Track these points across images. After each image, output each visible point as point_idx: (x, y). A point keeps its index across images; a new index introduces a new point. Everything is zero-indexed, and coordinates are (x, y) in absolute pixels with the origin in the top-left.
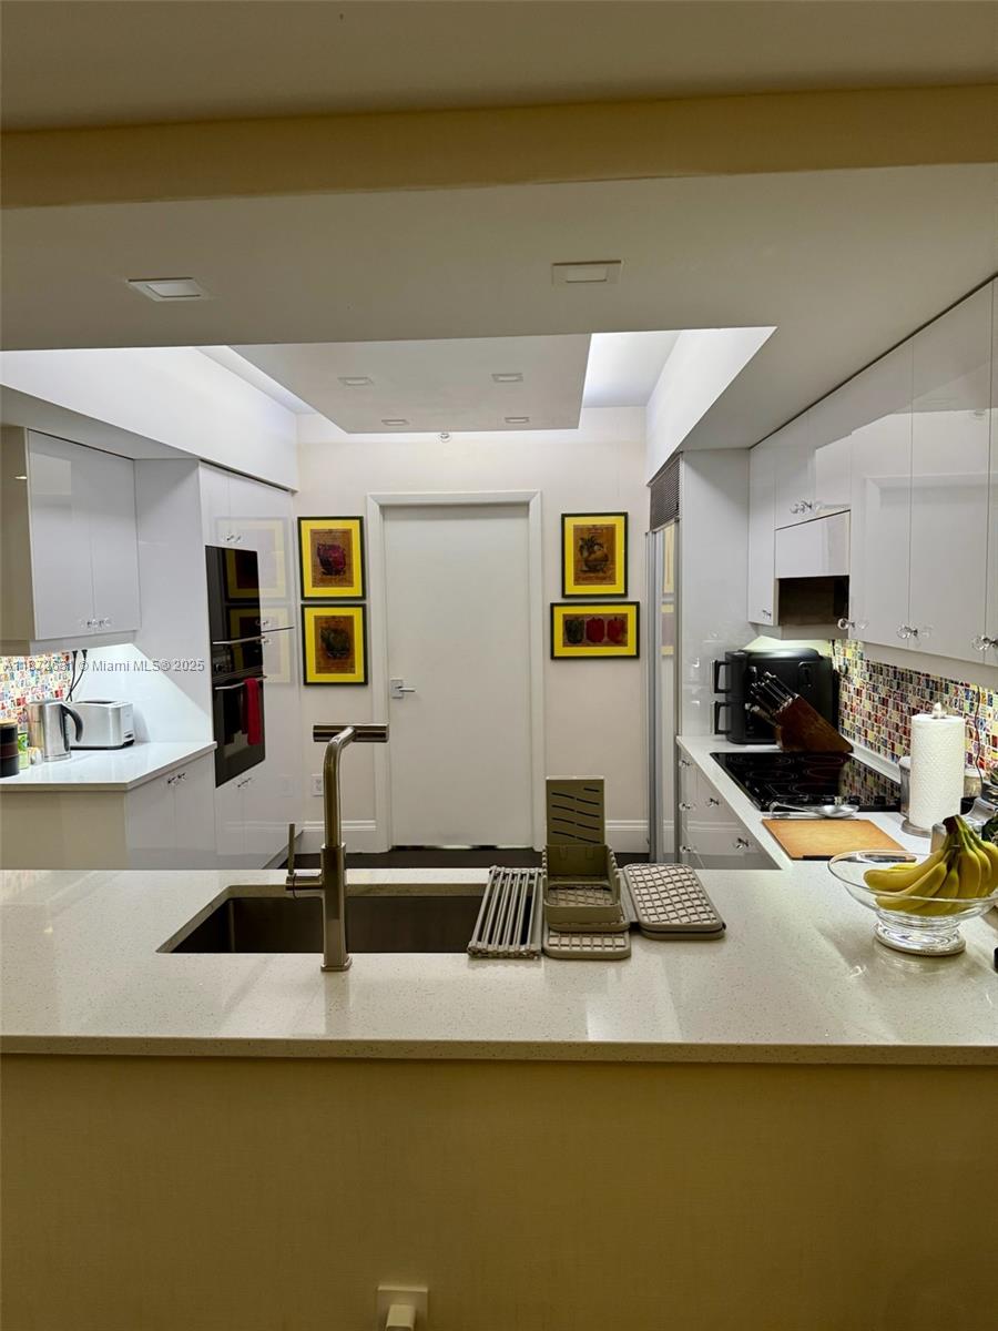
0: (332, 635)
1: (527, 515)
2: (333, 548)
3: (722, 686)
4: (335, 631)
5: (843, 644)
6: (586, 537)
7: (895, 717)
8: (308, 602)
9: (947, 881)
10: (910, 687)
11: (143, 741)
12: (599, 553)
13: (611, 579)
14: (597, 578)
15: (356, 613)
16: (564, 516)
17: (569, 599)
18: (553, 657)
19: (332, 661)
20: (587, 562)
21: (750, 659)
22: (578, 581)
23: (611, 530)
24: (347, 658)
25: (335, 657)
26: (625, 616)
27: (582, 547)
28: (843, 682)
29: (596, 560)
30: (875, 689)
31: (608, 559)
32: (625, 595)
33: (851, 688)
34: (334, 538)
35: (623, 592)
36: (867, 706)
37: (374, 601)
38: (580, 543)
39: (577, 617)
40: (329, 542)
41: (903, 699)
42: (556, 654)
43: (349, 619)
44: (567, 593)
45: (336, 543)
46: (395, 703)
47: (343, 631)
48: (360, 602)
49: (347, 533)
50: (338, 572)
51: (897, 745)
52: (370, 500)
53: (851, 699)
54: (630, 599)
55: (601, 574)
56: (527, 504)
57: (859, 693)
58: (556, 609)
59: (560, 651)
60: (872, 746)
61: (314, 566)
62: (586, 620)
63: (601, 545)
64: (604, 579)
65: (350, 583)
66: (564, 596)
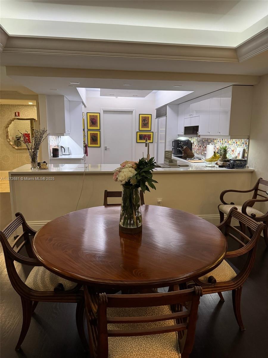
0: (93, 137)
1: (132, 114)
2: (94, 119)
3: (173, 145)
4: (94, 136)
5: (193, 138)
6: (144, 119)
7: (202, 148)
8: (89, 130)
9: (214, 158)
10: (205, 143)
11: (71, 154)
12: (146, 122)
13: (148, 127)
14: (146, 127)
15: (98, 133)
16: (140, 114)
17: (140, 131)
18: (137, 142)
19: (93, 142)
20: (144, 124)
21: (178, 140)
22: (142, 127)
23: (148, 117)
24: (96, 142)
25: (94, 141)
26: (151, 134)
27: (143, 121)
28: (193, 145)
29: (145, 123)
30: (199, 145)
31: (148, 123)
32: (151, 130)
33: (194, 145)
34: (94, 117)
35: (150, 130)
36: (197, 148)
37: (102, 130)
38: (143, 120)
39: (142, 134)
40: (93, 118)
41: (204, 145)
42: (138, 142)
43: (97, 134)
44: (140, 130)
45: (95, 118)
46: (105, 151)
47: (96, 136)
48: (99, 130)
49: (97, 116)
50: (95, 124)
51: (202, 153)
52: (101, 109)
53: (194, 147)
54: (151, 131)
55: (146, 126)
56: (132, 112)
57: (196, 146)
58: (138, 133)
59: (138, 141)
60: (198, 154)
61: (90, 123)
62: (143, 135)
63: (146, 120)
64: (147, 127)
65: (97, 126)
66: (139, 130)
